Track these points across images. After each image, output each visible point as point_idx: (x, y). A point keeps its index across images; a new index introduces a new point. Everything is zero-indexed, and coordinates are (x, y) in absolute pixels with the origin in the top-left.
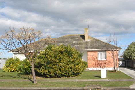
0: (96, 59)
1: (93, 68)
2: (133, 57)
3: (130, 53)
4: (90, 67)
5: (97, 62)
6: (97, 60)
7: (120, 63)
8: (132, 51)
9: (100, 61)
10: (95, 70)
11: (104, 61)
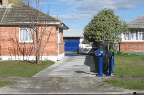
0: (15, 40)
1: (10, 57)
2: (97, 37)
3: (93, 30)
4: (4, 55)
5: (17, 46)
6: (17, 42)
7: (88, 47)
8: (96, 27)
9: (22, 44)
10: (12, 60)
11: (29, 44)
